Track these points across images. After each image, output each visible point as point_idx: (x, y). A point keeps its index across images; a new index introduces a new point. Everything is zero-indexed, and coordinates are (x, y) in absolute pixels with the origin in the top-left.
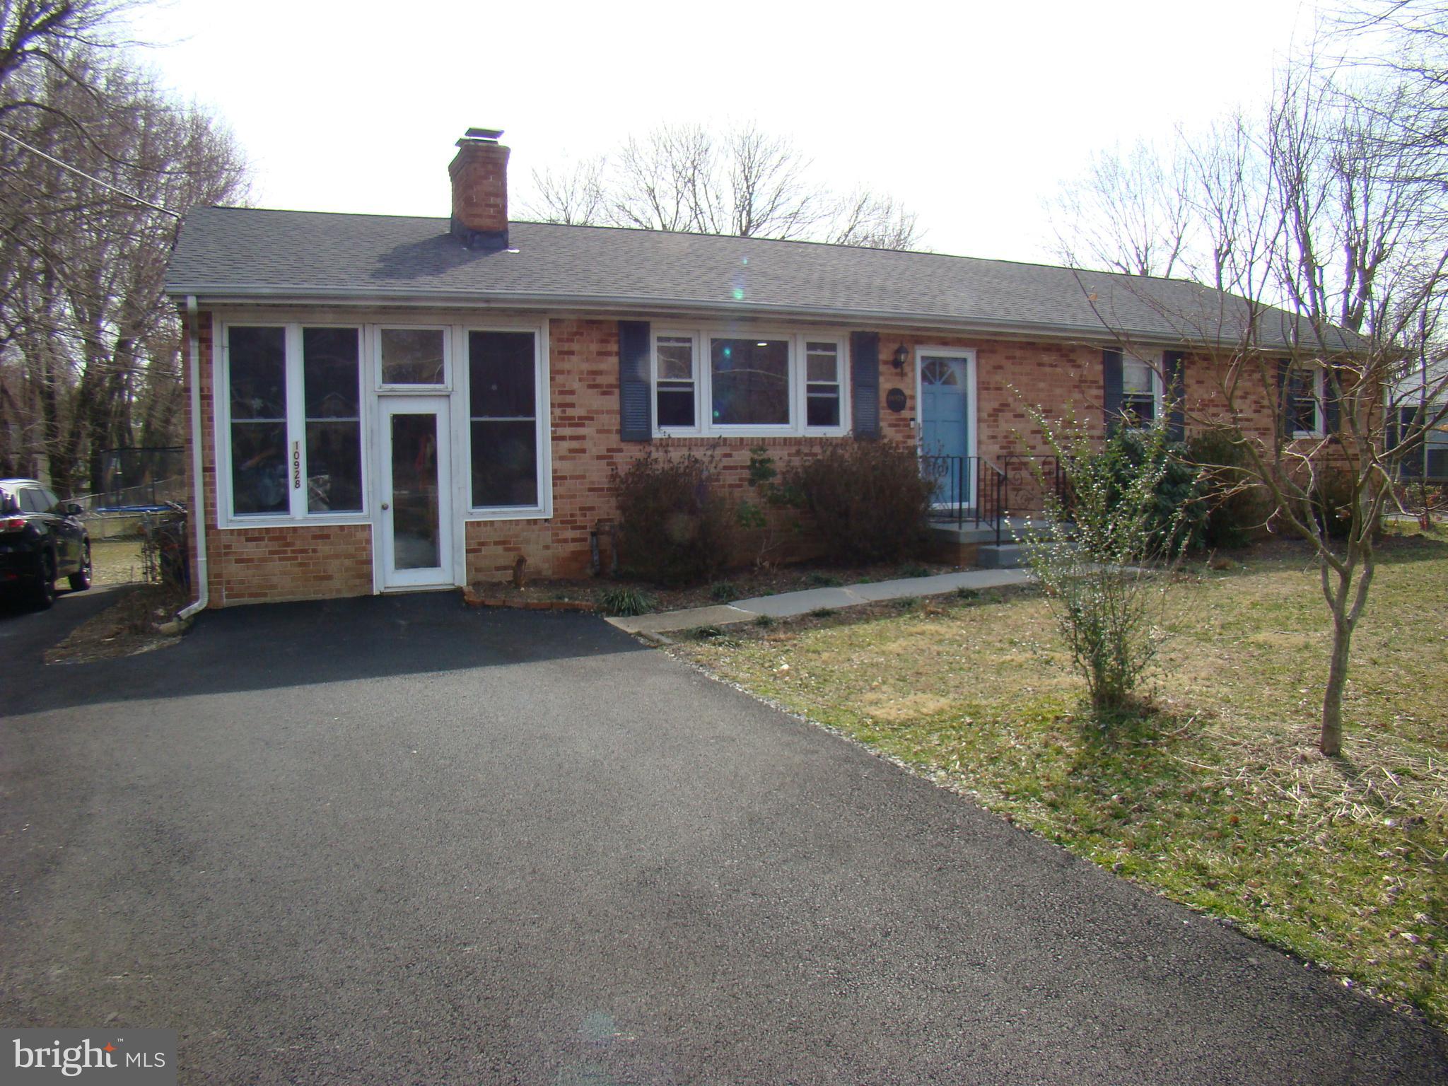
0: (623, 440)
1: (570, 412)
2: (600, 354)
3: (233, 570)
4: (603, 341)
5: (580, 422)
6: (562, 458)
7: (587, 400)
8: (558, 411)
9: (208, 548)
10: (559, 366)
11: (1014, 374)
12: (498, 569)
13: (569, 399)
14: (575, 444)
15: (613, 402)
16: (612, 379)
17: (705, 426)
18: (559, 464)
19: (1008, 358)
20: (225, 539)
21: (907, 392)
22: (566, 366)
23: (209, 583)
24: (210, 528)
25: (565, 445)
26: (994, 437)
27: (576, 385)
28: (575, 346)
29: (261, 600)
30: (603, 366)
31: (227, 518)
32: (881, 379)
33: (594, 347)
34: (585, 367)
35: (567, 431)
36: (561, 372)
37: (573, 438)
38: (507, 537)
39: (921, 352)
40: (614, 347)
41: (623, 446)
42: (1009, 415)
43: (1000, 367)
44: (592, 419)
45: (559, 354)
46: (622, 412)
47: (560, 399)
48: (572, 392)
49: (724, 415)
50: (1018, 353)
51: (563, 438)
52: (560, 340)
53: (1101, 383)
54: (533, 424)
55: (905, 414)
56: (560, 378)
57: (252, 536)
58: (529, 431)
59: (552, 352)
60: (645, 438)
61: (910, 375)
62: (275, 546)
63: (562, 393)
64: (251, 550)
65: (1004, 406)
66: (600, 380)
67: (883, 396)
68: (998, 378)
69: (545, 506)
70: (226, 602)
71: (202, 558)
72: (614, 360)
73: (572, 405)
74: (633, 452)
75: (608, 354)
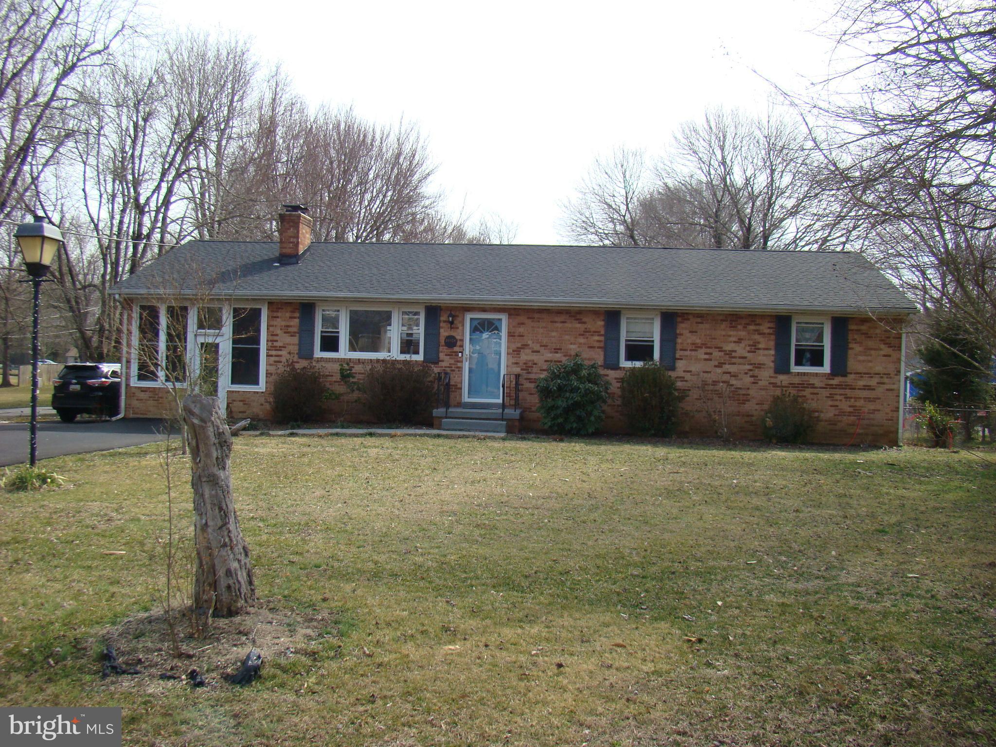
0: (300, 358)
1: (275, 344)
2: (291, 318)
3: (135, 403)
4: (293, 312)
5: (280, 349)
6: (271, 365)
7: (284, 339)
8: (270, 344)
9: (126, 393)
10: (272, 323)
11: (533, 327)
12: (240, 412)
13: (275, 338)
14: (277, 359)
15: (296, 340)
16: (295, 329)
17: (344, 352)
18: (270, 368)
19: (528, 318)
20: (133, 390)
21: (458, 337)
22: (275, 323)
23: (126, 408)
24: (127, 385)
25: (273, 359)
26: (516, 363)
27: (279, 332)
28: (279, 314)
29: (145, 416)
30: (292, 323)
31: (134, 382)
32: (442, 331)
33: (288, 315)
34: (283, 323)
35: (274, 353)
36: (272, 326)
37: (276, 356)
38: (245, 399)
39: (468, 316)
40: (297, 315)
41: (300, 360)
42: (528, 351)
43: (523, 324)
44: (285, 347)
45: (271, 318)
46: (300, 344)
47: (271, 338)
48: (277, 335)
49: (353, 348)
50: (536, 316)
51: (271, 356)
52: (273, 311)
53: (603, 332)
54: (259, 349)
55: (456, 349)
56: (271, 329)
57: (144, 390)
58: (257, 352)
59: (268, 316)
60: (309, 356)
61: (461, 328)
62: (151, 394)
63: (272, 335)
64: (142, 395)
65: (525, 346)
66: (290, 330)
67: (442, 341)
68: (521, 330)
69: (262, 386)
70: (131, 416)
71: (123, 397)
72: (297, 321)
73: (276, 341)
74: (303, 363)
75: (295, 318)
